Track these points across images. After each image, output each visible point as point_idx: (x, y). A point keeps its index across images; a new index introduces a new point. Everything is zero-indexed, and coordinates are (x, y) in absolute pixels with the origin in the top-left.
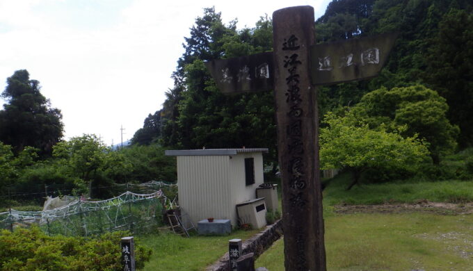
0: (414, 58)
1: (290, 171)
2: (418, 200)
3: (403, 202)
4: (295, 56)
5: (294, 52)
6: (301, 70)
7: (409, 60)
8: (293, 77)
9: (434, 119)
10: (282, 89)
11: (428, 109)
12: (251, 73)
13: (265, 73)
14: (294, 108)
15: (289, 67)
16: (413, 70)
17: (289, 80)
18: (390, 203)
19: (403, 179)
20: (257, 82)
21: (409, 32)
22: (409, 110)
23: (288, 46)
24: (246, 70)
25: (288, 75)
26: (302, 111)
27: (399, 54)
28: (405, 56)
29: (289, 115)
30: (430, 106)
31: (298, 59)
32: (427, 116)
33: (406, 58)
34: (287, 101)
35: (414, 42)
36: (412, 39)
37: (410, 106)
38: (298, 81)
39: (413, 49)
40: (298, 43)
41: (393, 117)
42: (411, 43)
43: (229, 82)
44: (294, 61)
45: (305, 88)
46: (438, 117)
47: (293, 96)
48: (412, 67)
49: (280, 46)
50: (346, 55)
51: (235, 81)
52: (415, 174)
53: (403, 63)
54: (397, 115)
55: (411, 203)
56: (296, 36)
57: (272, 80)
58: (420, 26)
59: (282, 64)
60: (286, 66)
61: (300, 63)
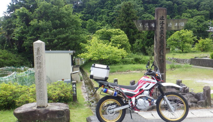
0: (103, 17)
1: (160, 53)
2: (127, 70)
3: (123, 71)
4: (163, 22)
5: (162, 21)
6: (164, 26)
7: (102, 17)
8: (162, 28)
9: (125, 42)
10: (158, 30)
11: (123, 38)
12: (149, 25)
13: (153, 25)
14: (162, 36)
15: (161, 25)
16: (103, 22)
17: (161, 28)
18: (118, 72)
19: (115, 64)
20: (150, 28)
21: (102, 6)
22: (117, 38)
23: (161, 19)
24: (147, 24)
25: (161, 27)
26: (164, 37)
27: (98, 14)
28: (100, 15)
29: (160, 38)
30: (124, 37)
31: (164, 23)
32: (123, 41)
33: (100, 16)
34: (160, 34)
35: (104, 10)
36: (103, 9)
37: (117, 36)
38: (163, 29)
39: (103, 13)
40: (164, 18)
41: (110, 41)
42: (102, 10)
43: (142, 27)
44: (163, 23)
45: (165, 31)
46: (126, 41)
47: (161, 33)
48: (103, 20)
49: (159, 18)
50: (176, 23)
51: (144, 27)
52: (119, 62)
53: (99, 18)
54: (112, 40)
55: (125, 72)
56: (164, 16)
57: (155, 28)
58: (106, 3)
59: (159, 24)
60: (160, 24)
61: (164, 24)
